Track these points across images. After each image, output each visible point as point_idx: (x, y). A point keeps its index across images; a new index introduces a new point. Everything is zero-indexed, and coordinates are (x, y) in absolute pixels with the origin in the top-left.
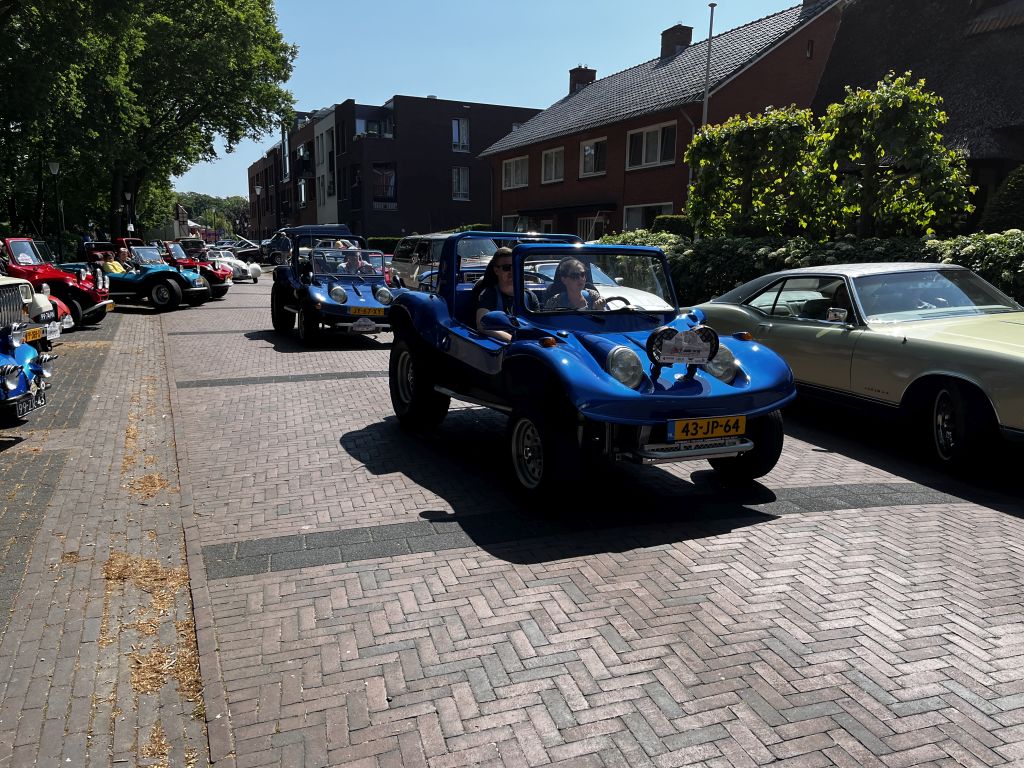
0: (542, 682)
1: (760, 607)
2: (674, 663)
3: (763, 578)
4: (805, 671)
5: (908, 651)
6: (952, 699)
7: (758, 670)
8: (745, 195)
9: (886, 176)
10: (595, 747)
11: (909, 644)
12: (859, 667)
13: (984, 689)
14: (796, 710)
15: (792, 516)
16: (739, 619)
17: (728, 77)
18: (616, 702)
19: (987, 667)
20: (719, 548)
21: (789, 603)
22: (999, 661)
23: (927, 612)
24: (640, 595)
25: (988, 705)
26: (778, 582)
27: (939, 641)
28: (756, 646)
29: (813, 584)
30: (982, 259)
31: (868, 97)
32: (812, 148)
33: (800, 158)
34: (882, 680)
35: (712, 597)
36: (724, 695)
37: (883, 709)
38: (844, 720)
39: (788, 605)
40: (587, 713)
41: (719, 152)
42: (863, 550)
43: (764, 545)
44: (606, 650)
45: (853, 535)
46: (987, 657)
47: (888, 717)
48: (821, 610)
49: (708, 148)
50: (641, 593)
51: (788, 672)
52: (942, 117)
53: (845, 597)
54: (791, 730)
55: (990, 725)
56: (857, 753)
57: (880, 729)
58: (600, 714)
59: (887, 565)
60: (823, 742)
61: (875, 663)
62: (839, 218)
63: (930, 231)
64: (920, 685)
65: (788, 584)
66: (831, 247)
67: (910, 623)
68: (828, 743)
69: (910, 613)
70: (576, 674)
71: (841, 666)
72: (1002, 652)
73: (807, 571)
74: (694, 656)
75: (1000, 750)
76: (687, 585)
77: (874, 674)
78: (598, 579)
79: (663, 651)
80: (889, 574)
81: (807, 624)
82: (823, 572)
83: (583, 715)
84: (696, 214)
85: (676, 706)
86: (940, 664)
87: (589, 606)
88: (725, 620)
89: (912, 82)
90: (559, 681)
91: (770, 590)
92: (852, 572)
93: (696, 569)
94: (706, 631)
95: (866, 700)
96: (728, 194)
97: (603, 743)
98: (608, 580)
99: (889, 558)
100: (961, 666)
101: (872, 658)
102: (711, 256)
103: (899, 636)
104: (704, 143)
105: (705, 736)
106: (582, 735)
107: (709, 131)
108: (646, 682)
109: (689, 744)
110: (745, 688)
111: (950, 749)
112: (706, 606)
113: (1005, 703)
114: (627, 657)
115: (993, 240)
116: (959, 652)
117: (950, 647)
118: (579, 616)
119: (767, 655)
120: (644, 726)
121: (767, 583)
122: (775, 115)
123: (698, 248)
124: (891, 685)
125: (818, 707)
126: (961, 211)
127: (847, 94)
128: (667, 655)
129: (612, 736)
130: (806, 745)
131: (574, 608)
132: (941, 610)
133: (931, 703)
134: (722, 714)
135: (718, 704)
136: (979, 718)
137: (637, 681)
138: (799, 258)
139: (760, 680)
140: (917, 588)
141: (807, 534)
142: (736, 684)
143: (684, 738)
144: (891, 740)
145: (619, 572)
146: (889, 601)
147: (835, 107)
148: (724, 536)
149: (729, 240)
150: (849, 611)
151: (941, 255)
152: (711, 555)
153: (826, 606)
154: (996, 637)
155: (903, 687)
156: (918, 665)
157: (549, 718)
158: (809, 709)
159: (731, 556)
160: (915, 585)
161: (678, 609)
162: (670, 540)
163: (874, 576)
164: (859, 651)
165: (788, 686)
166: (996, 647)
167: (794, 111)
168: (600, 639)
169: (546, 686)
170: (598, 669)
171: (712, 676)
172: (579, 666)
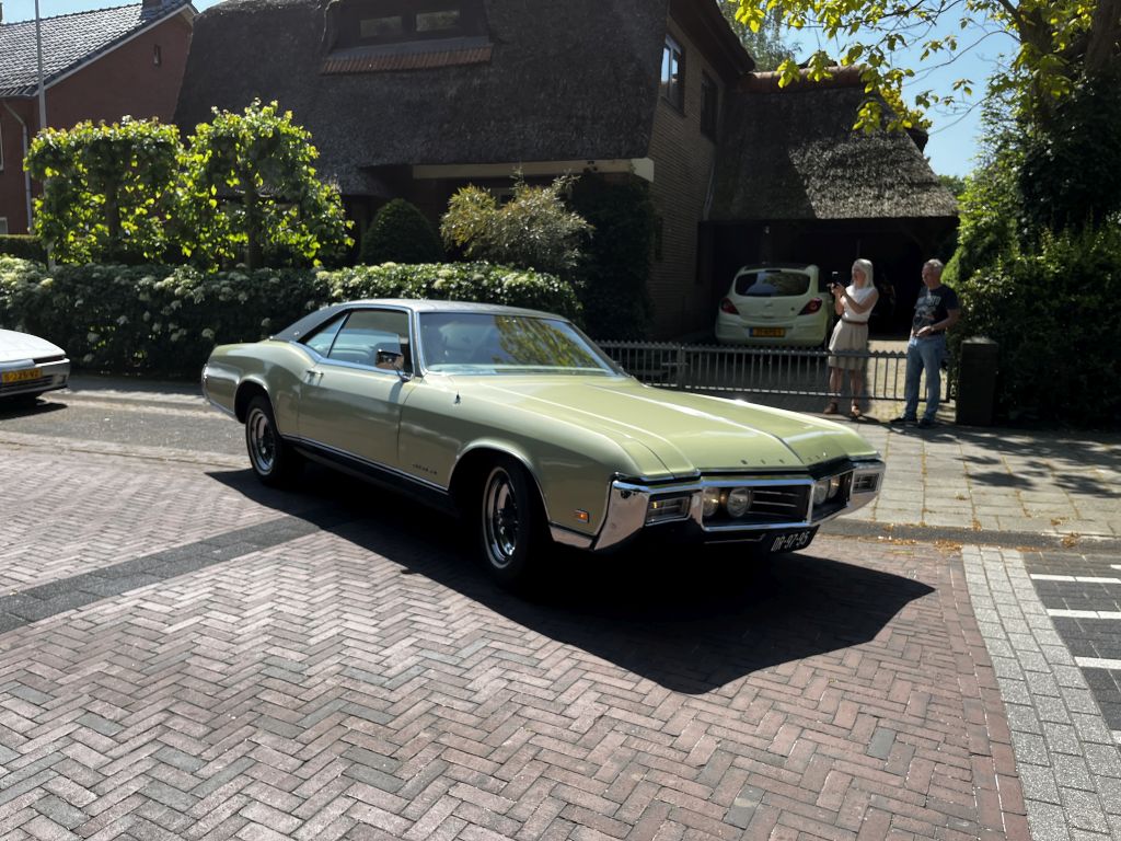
0: (30, 794)
1: (250, 644)
2: (178, 723)
3: (243, 618)
4: (307, 684)
5: (385, 639)
6: (427, 663)
7: (265, 698)
8: (112, 216)
9: (268, 206)
10: (120, 829)
11: (384, 633)
12: (351, 664)
13: (447, 648)
14: (309, 718)
15: (253, 554)
16: (232, 661)
17: (63, 72)
18: (126, 780)
19: (445, 632)
20: (188, 603)
21: (275, 633)
22: (453, 625)
23: (391, 605)
24: (113, 673)
25: (454, 658)
26: (259, 617)
27: (406, 624)
28: (257, 679)
29: (292, 610)
31: (238, 122)
32: (184, 169)
33: (174, 178)
34: (372, 668)
35: (196, 650)
36: (240, 731)
37: (379, 689)
38: (352, 709)
39: (275, 635)
40: (98, 803)
41: (69, 161)
42: (326, 569)
43: (234, 588)
44: (94, 738)
45: (314, 558)
46: (444, 625)
47: (385, 693)
48: (305, 629)
49: (52, 155)
50: (115, 671)
51: (293, 690)
52: (312, 151)
53: (322, 612)
54: (310, 734)
55: (458, 672)
56: (368, 729)
57: (381, 705)
58: (113, 798)
59: (350, 577)
60: (339, 732)
61: (363, 657)
62: (225, 244)
63: (316, 262)
64: (401, 661)
65: (269, 617)
66: (225, 278)
67: (380, 617)
68: (343, 731)
69: (379, 609)
70: (69, 773)
71: (337, 668)
72: (453, 617)
73: (282, 600)
74: (196, 709)
75: (469, 686)
76: (165, 648)
77: (364, 665)
78: (55, 673)
79: (162, 716)
80: (353, 583)
81: (297, 645)
82: (297, 597)
83: (94, 806)
84: (48, 234)
85: (195, 759)
86: (411, 641)
87: (56, 702)
88: (217, 667)
89: (279, 113)
90: (51, 786)
91: (253, 627)
92: (323, 590)
93: (170, 630)
94: (202, 683)
95: (364, 688)
96: (88, 213)
97: (128, 822)
98: (66, 671)
99: (349, 570)
100: (427, 637)
101: (359, 654)
102: (79, 286)
103: (375, 630)
104: (47, 148)
105: (232, 772)
106: (101, 825)
107: (53, 136)
108: (152, 751)
109: (220, 784)
110: (258, 716)
111: (436, 699)
112: (193, 661)
113: (465, 653)
114: (122, 737)
115: (374, 272)
116: (422, 627)
117: (415, 626)
118: (48, 716)
119: (269, 683)
120: (166, 789)
121: (249, 621)
122: (133, 127)
123: (59, 277)
124: (380, 669)
125: (327, 707)
126: (341, 243)
127: (214, 116)
128: (167, 719)
129: (135, 812)
130: (326, 740)
131: (37, 711)
132: (401, 600)
133: (414, 672)
134: (244, 747)
135: (235, 741)
136: (448, 669)
137: (143, 754)
139: (270, 705)
140: (379, 588)
141: (272, 567)
142: (248, 717)
143: (213, 782)
144: (391, 710)
145: (78, 658)
146: (359, 604)
147: (203, 127)
148: (190, 590)
149: (99, 267)
150: (330, 623)
151: (332, 286)
152: (181, 612)
153: (309, 625)
154: (446, 608)
155: (389, 667)
156: (395, 647)
157: (54, 824)
158: (319, 713)
159: (202, 609)
160: (376, 585)
161: (163, 673)
162: (129, 611)
163: (342, 587)
164: (347, 652)
165: (297, 700)
166: (448, 615)
167: (157, 125)
168: (83, 730)
169: (36, 797)
170: (93, 759)
171: (221, 720)
172: (68, 764)
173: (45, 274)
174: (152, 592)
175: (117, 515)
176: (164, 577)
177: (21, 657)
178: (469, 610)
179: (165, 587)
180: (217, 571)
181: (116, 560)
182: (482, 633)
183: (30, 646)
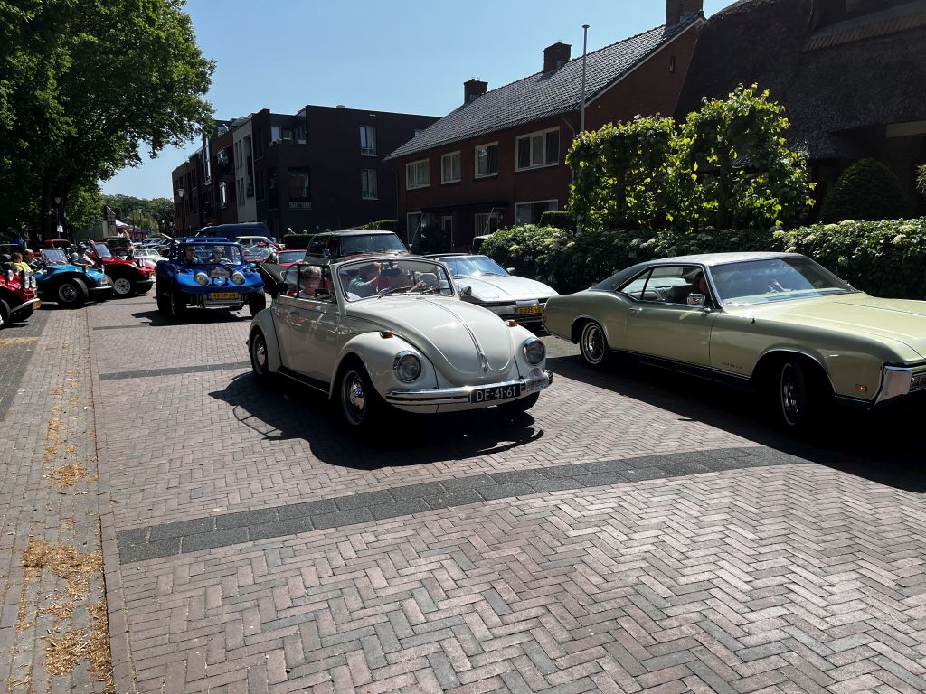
0: (430, 646)
1: (628, 566)
2: (549, 622)
3: (631, 540)
4: (664, 623)
5: (754, 601)
6: (791, 643)
7: (623, 624)
8: (618, 192)
9: (739, 176)
11: (755, 593)
12: (711, 617)
13: (819, 633)
14: (655, 660)
15: (659, 481)
16: (609, 578)
17: (602, 89)
18: (496, 662)
19: (822, 613)
20: (593, 513)
21: (653, 561)
22: (834, 607)
23: (771, 564)
24: (521, 559)
25: (823, 647)
26: (643, 543)
27: (781, 590)
28: (622, 602)
29: (674, 543)
30: (821, 247)
31: (721, 107)
32: (675, 152)
33: (665, 160)
34: (731, 628)
35: (585, 558)
36: (593, 649)
37: (732, 655)
38: (696, 667)
39: (652, 564)
40: (470, 673)
41: (595, 155)
42: (718, 509)
43: (632, 509)
44: (489, 613)
45: (711, 496)
46: (823, 603)
47: (736, 663)
48: (680, 566)
49: (586, 151)
50: (523, 558)
51: (650, 625)
52: (784, 123)
53: (701, 553)
54: (650, 679)
55: (823, 665)
57: (728, 673)
58: (482, 673)
59: (739, 523)
60: (678, 688)
61: (726, 613)
62: (700, 211)
63: (778, 223)
64: (764, 631)
65: (652, 544)
66: (694, 238)
67: (755, 575)
68: (683, 689)
69: (757, 566)
70: (461, 637)
71: (695, 617)
72: (836, 599)
73: (669, 531)
74: (568, 614)
75: (832, 688)
76: (563, 549)
77: (724, 623)
78: (485, 547)
79: (541, 611)
80: (740, 531)
81: (668, 579)
82: (683, 531)
83: (466, 675)
84: (577, 209)
85: (550, 662)
86: (782, 612)
87: (476, 572)
88: (596, 580)
89: (758, 93)
90: (446, 644)
91: (636, 550)
92: (708, 530)
93: (572, 534)
94: (579, 591)
95: (717, 648)
96: (604, 192)
98: (493, 547)
99: (740, 516)
100: (801, 612)
101: (723, 608)
102: (591, 247)
103: (747, 587)
104: (583, 147)
105: (574, 689)
107: (587, 137)
108: (523, 641)
110: (612, 641)
111: (789, 690)
112: (580, 567)
113: (838, 645)
114: (508, 619)
115: (830, 230)
116: (799, 599)
117: (791, 596)
118: (466, 582)
119: (631, 610)
120: (521, 682)
121: (634, 543)
122: (642, 123)
123: (579, 241)
124: (738, 632)
125: (674, 656)
126: (803, 205)
127: (704, 104)
128: (543, 615)
130: (663, 692)
131: (461, 575)
132: (784, 562)
133: (773, 648)
134: (591, 668)
135: (587, 658)
136: (815, 660)
137: (516, 641)
138: (667, 248)
139: (625, 634)
140: (764, 543)
141: (671, 497)
142: (604, 638)
145: (503, 539)
146: (739, 555)
147: (693, 115)
148: (598, 502)
149: (606, 233)
150: (704, 566)
151: (786, 244)
152: (586, 520)
153: (685, 562)
154: (831, 585)
155: (749, 634)
156: (761, 613)
157: (435, 680)
158: (666, 659)
159: (603, 521)
160: (762, 539)
161: (554, 572)
162: (549, 508)
163: (727, 533)
164: (711, 603)
165: (649, 637)
166: (831, 594)
167: (658, 119)
168: (484, 603)
169: (433, 650)
170: (481, 631)
171: (582, 632)
172: (464, 629)
173: (570, 238)
174: (571, 496)
175: (571, 425)
176: (584, 485)
177: (469, 527)
178: (858, 595)
179: (582, 494)
180: (623, 489)
181: (557, 463)
182: (866, 628)
183: (477, 520)
